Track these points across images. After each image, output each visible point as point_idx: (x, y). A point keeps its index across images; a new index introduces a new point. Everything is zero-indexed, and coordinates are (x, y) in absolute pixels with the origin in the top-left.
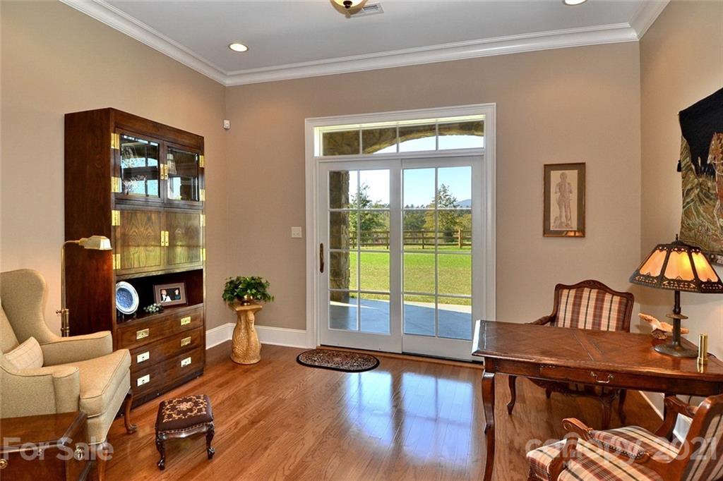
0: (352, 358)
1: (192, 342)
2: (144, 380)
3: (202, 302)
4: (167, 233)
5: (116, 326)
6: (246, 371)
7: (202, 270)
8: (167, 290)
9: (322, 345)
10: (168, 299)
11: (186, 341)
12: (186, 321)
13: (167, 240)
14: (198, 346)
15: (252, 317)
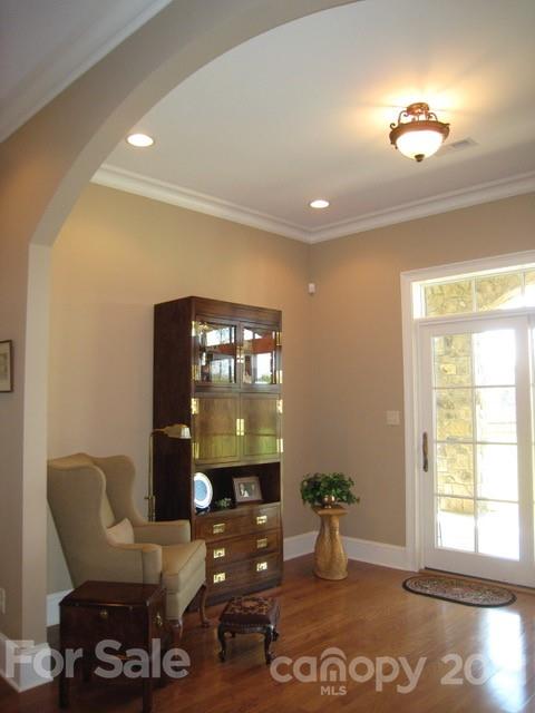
0: (478, 590)
1: (269, 545)
2: (220, 577)
3: (279, 500)
4: (242, 421)
5: (194, 518)
6: (328, 587)
7: (279, 463)
8: (244, 484)
9: (426, 568)
10: (246, 495)
11: (262, 543)
12: (262, 519)
13: (242, 428)
14: (274, 552)
15: (336, 523)
